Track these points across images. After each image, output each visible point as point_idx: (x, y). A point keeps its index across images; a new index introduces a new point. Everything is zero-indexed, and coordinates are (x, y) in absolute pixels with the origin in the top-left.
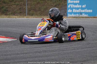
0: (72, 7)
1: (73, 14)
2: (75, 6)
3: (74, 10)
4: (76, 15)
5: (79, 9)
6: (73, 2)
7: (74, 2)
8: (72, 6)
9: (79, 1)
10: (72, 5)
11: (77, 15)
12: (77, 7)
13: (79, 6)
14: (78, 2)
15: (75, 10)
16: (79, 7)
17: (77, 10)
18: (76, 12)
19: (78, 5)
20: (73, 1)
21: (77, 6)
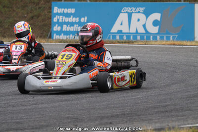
0: (60, 21)
1: (62, 34)
2: (67, 20)
3: (65, 28)
4: (68, 36)
5: (75, 25)
6: (63, 11)
7: (66, 11)
8: (61, 19)
9: (74, 9)
10: (62, 17)
11: (71, 36)
12: (70, 21)
13: (74, 18)
14: (73, 11)
15: (67, 26)
16: (74, 21)
17: (70, 26)
18: (68, 30)
19: (72, 16)
20: (63, 9)
21: (71, 19)
